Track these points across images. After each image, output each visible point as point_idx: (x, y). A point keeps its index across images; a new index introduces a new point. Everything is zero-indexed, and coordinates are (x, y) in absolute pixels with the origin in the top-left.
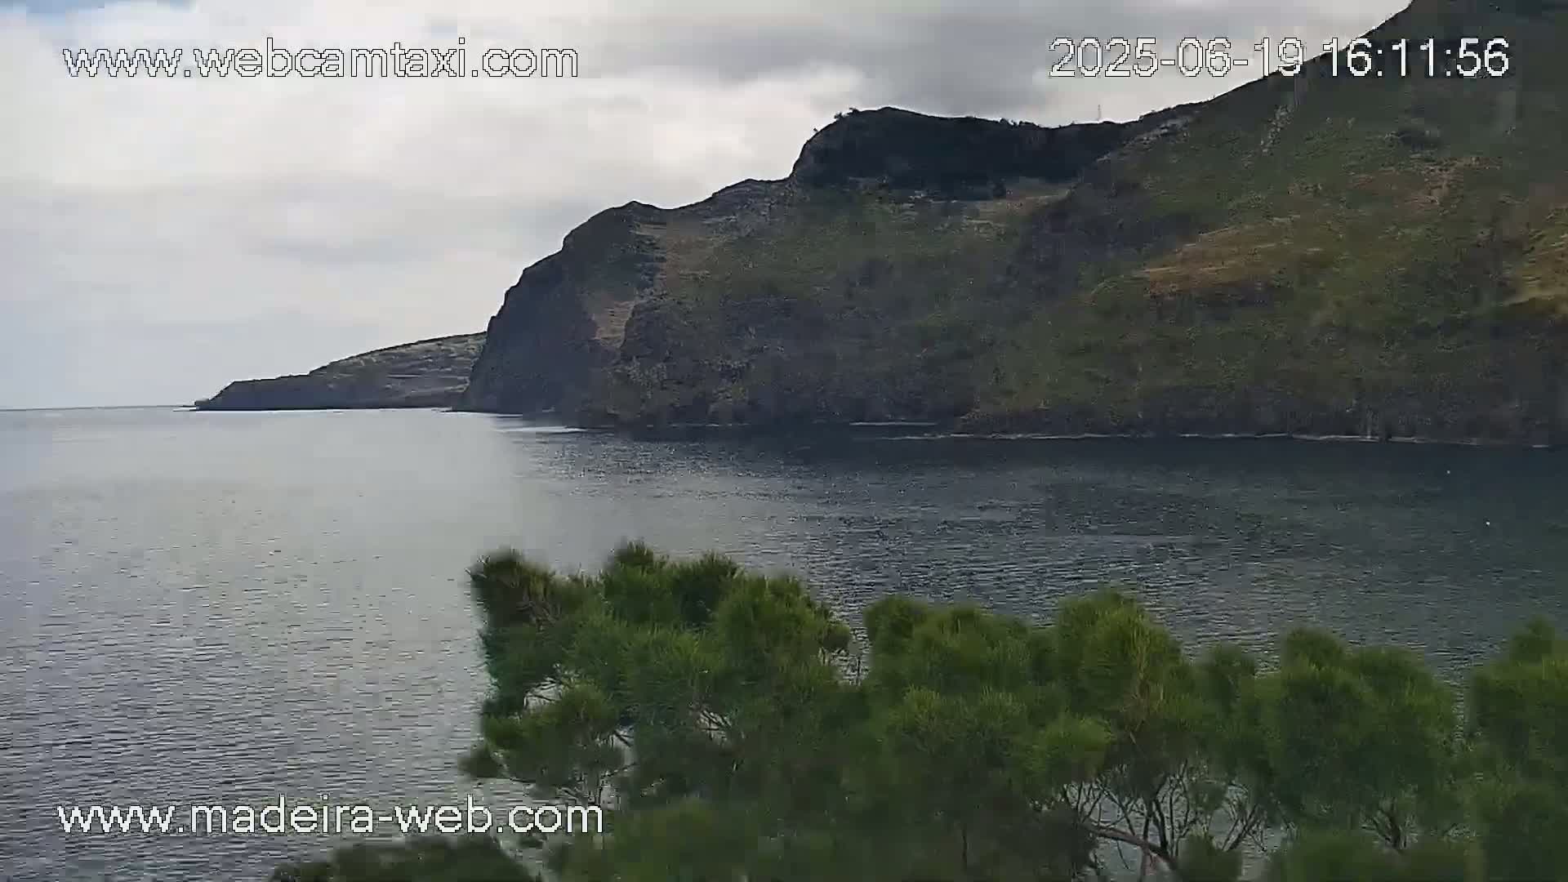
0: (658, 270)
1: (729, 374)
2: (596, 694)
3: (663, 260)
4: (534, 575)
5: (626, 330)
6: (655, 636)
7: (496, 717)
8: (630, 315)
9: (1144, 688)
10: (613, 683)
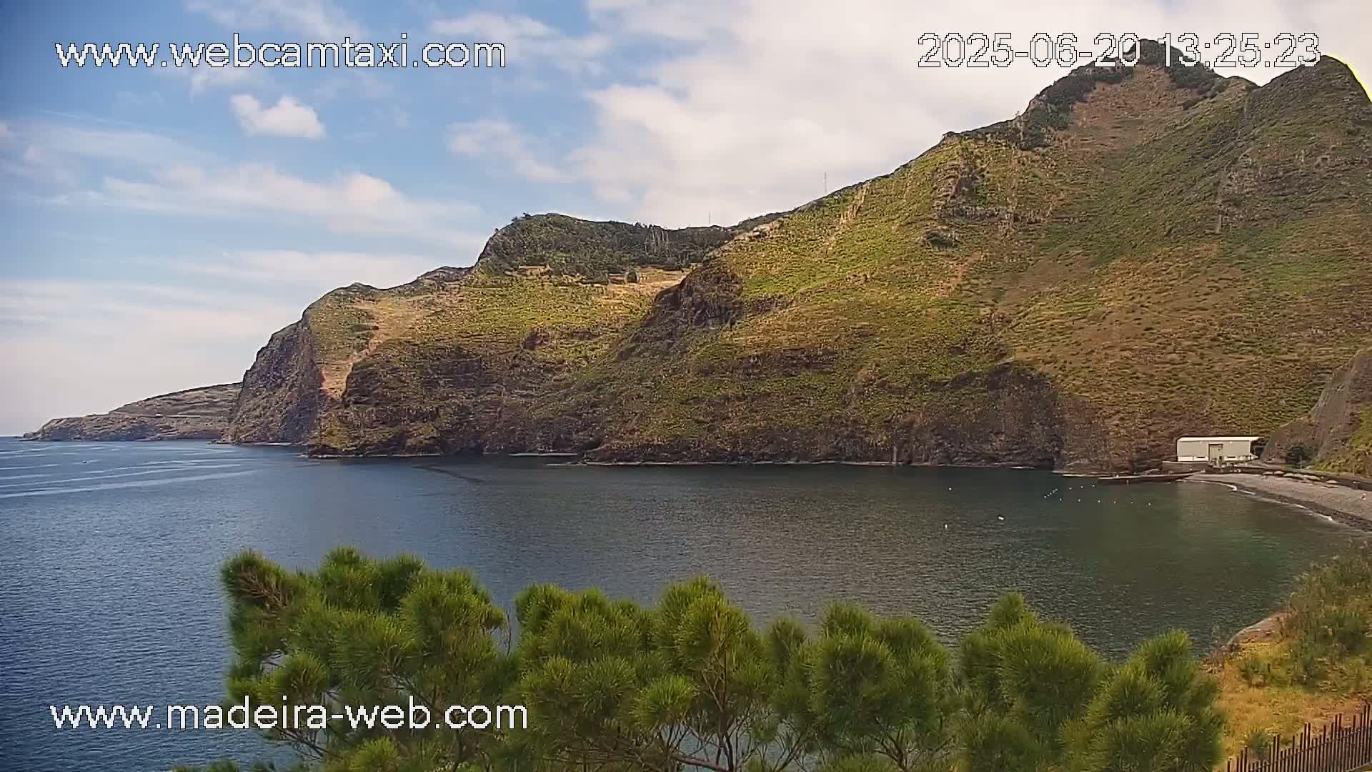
0: (372, 336)
1: (421, 417)
2: (312, 662)
3: (377, 328)
4: (269, 570)
5: (347, 382)
6: (359, 617)
7: (239, 680)
8: (350, 371)
9: (722, 652)
10: (326, 655)
